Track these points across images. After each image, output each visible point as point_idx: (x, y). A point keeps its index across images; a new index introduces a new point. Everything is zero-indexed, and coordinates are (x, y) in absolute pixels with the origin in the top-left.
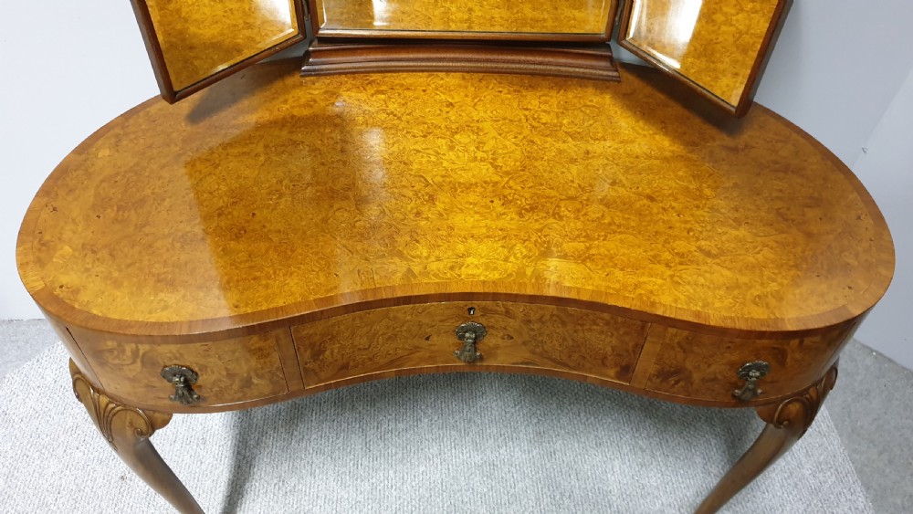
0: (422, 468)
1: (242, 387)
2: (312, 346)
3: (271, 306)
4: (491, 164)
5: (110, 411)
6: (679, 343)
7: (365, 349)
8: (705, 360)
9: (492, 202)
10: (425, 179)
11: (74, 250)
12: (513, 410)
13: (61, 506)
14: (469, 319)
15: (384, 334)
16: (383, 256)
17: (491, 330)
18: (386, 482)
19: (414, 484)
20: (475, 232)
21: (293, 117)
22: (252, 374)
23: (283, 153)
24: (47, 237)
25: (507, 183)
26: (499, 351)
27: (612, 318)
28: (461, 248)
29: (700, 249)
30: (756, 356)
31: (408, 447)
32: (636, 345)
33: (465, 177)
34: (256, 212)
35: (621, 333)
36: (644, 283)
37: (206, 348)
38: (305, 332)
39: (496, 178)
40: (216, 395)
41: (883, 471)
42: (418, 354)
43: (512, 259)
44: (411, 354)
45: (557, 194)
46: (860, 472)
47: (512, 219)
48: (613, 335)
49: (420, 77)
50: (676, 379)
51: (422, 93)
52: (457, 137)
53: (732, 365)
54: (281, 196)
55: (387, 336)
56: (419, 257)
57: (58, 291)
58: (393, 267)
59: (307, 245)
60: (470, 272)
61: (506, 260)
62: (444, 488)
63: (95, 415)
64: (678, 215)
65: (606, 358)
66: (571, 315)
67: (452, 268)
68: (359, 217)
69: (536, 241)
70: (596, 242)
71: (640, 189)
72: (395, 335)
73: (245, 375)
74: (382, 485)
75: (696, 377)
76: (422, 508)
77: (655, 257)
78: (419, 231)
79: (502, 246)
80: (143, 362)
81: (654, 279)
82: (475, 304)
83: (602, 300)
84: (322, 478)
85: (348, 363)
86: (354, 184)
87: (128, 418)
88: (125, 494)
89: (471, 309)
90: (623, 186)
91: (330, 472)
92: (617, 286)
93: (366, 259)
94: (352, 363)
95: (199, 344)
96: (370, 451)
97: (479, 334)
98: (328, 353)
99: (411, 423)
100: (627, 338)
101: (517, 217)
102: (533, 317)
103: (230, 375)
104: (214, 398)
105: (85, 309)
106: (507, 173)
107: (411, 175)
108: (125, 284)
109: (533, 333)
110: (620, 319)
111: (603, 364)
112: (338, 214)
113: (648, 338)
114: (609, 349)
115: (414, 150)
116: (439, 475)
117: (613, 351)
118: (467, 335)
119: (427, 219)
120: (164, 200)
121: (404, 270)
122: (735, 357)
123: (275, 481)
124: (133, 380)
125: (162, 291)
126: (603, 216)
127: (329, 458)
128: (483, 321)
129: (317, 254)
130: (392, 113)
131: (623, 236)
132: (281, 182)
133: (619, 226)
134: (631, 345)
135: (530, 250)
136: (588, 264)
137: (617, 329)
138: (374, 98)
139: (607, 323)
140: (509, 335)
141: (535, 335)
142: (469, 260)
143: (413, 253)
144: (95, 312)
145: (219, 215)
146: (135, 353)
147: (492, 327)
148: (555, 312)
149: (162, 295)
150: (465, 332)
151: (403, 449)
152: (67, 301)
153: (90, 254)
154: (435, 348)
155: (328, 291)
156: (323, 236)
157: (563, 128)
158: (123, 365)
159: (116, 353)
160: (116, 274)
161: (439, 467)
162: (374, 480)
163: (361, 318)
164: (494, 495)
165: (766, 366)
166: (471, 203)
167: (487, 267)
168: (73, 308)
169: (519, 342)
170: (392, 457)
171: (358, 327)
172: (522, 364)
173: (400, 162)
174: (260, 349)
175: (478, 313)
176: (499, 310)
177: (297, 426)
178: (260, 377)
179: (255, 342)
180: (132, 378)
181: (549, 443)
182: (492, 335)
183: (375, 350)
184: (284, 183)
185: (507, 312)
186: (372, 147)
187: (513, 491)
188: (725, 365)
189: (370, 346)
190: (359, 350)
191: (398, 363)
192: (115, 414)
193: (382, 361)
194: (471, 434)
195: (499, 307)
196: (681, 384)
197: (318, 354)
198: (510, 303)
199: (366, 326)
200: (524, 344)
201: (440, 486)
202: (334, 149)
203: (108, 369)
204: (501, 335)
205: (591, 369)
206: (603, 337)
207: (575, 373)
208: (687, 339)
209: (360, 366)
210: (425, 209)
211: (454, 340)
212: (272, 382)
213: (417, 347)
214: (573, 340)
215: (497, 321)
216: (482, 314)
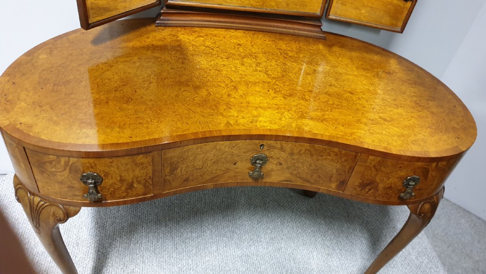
0: (208, 258)
1: (127, 189)
2: (171, 164)
3: (151, 138)
4: (265, 73)
5: (41, 206)
6: (375, 166)
7: (200, 169)
8: (387, 175)
9: (269, 91)
10: (230, 79)
11: (27, 105)
14: (260, 152)
15: (211, 160)
16: (212, 115)
17: (271, 159)
18: (187, 266)
19: (203, 267)
20: (261, 105)
21: (153, 45)
22: (135, 181)
23: (149, 62)
24: (10, 97)
25: (275, 82)
26: (273, 173)
27: (339, 151)
28: (255, 113)
29: (380, 117)
30: (414, 172)
31: (199, 247)
32: (350, 168)
33: (252, 79)
34: (137, 90)
35: (343, 160)
36: (355, 132)
37: (110, 161)
38: (169, 155)
39: (269, 80)
40: (111, 193)
42: (229, 173)
43: (283, 119)
44: (224, 174)
45: (303, 89)
47: (281, 100)
48: (338, 161)
49: (221, 31)
50: (370, 187)
51: (223, 38)
52: (245, 60)
53: (400, 178)
54: (150, 83)
55: (213, 161)
56: (233, 116)
57: (18, 126)
58: (219, 121)
59: (169, 108)
60: (262, 124)
61: (280, 119)
62: (221, 269)
63: (29, 210)
64: (367, 101)
65: (332, 176)
66: (317, 150)
67: (252, 122)
68: (196, 95)
69: (295, 111)
70: (327, 112)
71: (345, 89)
72: (218, 161)
73: (130, 181)
74: (185, 268)
75: (381, 186)
77: (358, 120)
78: (231, 104)
79: (277, 113)
80: (70, 169)
81: (360, 131)
82: (265, 142)
83: (335, 140)
84: (150, 265)
85: (189, 178)
86: (191, 79)
87: (52, 210)
89: (261, 145)
90: (336, 87)
91: (154, 261)
92: (342, 134)
93: (203, 116)
94: (191, 178)
96: (177, 249)
97: (265, 160)
98: (179, 170)
99: (200, 233)
100: (345, 164)
101: (283, 99)
102: (296, 151)
103: (122, 180)
104: (109, 196)
105: (37, 136)
106: (274, 78)
107: (222, 76)
108: (61, 124)
109: (293, 161)
110: (344, 152)
111: (330, 180)
112: (184, 93)
113: (358, 163)
114: (334, 171)
115: (223, 64)
116: (217, 261)
117: (337, 172)
118: (258, 161)
119: (234, 98)
120: (82, 82)
121: (225, 122)
122: (402, 173)
123: (121, 267)
124: (61, 183)
125: (84, 128)
126: (328, 100)
127: (153, 253)
128: (267, 153)
129: (175, 112)
130: (208, 46)
131: (340, 110)
132: (150, 76)
133: (338, 105)
134: (348, 167)
135: (292, 115)
136: (325, 123)
137: (341, 158)
138: (197, 39)
139: (336, 155)
140: (280, 163)
141: (294, 163)
142: (260, 119)
143: (229, 114)
144: (43, 137)
145: (115, 91)
146: (67, 164)
147: (271, 157)
148: (308, 148)
149: (84, 130)
150: (256, 160)
151: (196, 248)
152: (25, 131)
153: (38, 107)
154: (237, 170)
155: (183, 132)
156: (177, 103)
157: (300, 59)
158: (57, 172)
159: (54, 163)
160: (55, 118)
161: (217, 258)
162: (180, 265)
163: (201, 148)
165: (418, 179)
166: (257, 92)
167: (271, 123)
168: (30, 135)
169: (285, 167)
170: (190, 252)
171: (199, 154)
172: (285, 181)
173: (216, 70)
174: (142, 164)
175: (265, 148)
176: (277, 146)
177: (134, 235)
178: (139, 182)
179: (140, 159)
180: (61, 181)
181: (278, 243)
182: (271, 162)
183: (205, 169)
184: (152, 77)
185: (282, 148)
186: (199, 62)
187: (259, 270)
188: (397, 178)
189: (203, 167)
190: (197, 169)
191: (216, 179)
192: (44, 208)
193: (208, 177)
194: (234, 239)
195: (278, 144)
196: (372, 191)
197: (173, 169)
198: (284, 142)
199: (203, 153)
200: (288, 168)
201: (218, 268)
202: (178, 61)
203: (46, 175)
204: (276, 162)
205: (323, 183)
206: (332, 163)
207: (314, 186)
208: (379, 162)
209: (195, 180)
210: (232, 93)
211: (249, 165)
212: (145, 186)
213: (228, 169)
214: (315, 166)
215: (275, 154)
216: (268, 149)
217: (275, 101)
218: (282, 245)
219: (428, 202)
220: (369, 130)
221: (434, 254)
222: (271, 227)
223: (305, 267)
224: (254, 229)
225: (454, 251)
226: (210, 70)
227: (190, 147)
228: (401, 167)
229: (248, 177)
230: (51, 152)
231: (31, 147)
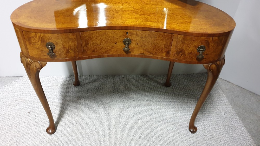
0: (114, 111)
1: (66, 53)
2: (86, 41)
3: (75, 26)
4: (133, 8)
5: (30, 63)
6: (181, 41)
7: (99, 45)
8: (188, 46)
9: (133, 13)
10: (116, 10)
11: (25, 17)
12: (140, 98)
13: (10, 119)
14: (127, 36)
15: (104, 40)
17: (132, 41)
18: (104, 114)
19: (111, 115)
20: (128, 17)
22: (70, 49)
24: (19, 15)
25: (137, 11)
26: (135, 49)
27: (164, 34)
30: (201, 43)
32: (170, 43)
33: (126, 10)
35: (166, 39)
37: (58, 36)
38: (84, 35)
41: (244, 114)
42: (114, 49)
43: (138, 22)
44: (111, 49)
45: (150, 13)
46: (238, 114)
47: (138, 16)
48: (164, 40)
50: (181, 54)
52: (124, 4)
53: (195, 47)
56: (114, 21)
57: (21, 23)
60: (127, 23)
61: (136, 22)
63: (26, 66)
64: (180, 16)
65: (162, 49)
66: (153, 34)
67: (122, 23)
69: (144, 19)
70: (160, 20)
72: (107, 41)
73: (68, 48)
75: (186, 52)
76: (114, 120)
77: (174, 22)
78: (114, 17)
79: (135, 20)
80: (41, 41)
81: (174, 25)
82: (128, 31)
84: (85, 113)
85: (95, 50)
87: (35, 64)
88: (29, 116)
89: (127, 33)
91: (88, 112)
94: (96, 50)
95: (56, 34)
96: (99, 107)
97: (129, 41)
98: (89, 44)
99: (111, 101)
100: (168, 41)
102: (144, 36)
103: (64, 47)
106: (137, 9)
107: (112, 9)
108: (38, 22)
110: (166, 34)
111: (162, 52)
113: (173, 40)
114: (163, 46)
115: (113, 5)
116: (119, 113)
117: (164, 46)
118: (126, 42)
121: (110, 22)
122: (196, 44)
123: (72, 114)
124: (38, 49)
127: (88, 109)
128: (130, 38)
134: (169, 43)
136: (157, 23)
139: (163, 36)
140: (137, 43)
141: (144, 43)
143: (112, 20)
144: (30, 26)
145: (63, 13)
146: (40, 37)
147: (133, 40)
148: (149, 34)
149: (48, 24)
150: (126, 41)
151: (109, 107)
153: (29, 18)
154: (118, 47)
158: (36, 42)
159: (34, 38)
161: (119, 111)
162: (100, 114)
163: (98, 33)
164: (134, 117)
165: (204, 47)
166: (127, 13)
167: (131, 23)
169: (140, 46)
170: (105, 108)
171: (98, 36)
172: (141, 54)
173: (109, 7)
174: (72, 39)
175: (129, 34)
176: (134, 33)
177: (79, 101)
178: (72, 49)
179: (70, 35)
180: (38, 47)
181: (150, 106)
182: (133, 43)
183: (102, 46)
185: (137, 34)
187: (139, 117)
188: (194, 47)
189: (101, 44)
190: (98, 45)
191: (108, 52)
192: (31, 63)
193: (104, 51)
194: (128, 103)
195: (134, 32)
196: (182, 56)
197: (87, 44)
198: (137, 31)
199: (100, 36)
200: (141, 46)
201: (119, 115)
203: (31, 45)
204: (135, 43)
205: (159, 54)
206: (162, 41)
207: (155, 56)
208: (183, 38)
209: (98, 51)
210: (115, 14)
211: (122, 44)
212: (74, 51)
213: (113, 47)
214: (154, 44)
215: (134, 38)
216: (130, 35)
217: (135, 16)
218: (152, 106)
219: (214, 64)
220: (179, 25)
221: (234, 112)
222: (147, 99)
223: (163, 116)
224: (138, 100)
225: (246, 112)
227: (93, 31)
228: (194, 40)
229: (123, 51)
230: (33, 31)
231: (25, 30)
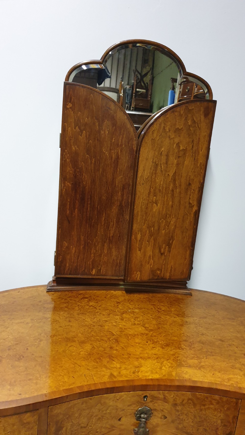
2: (57, 422)
3: (39, 393)
4: (143, 326)
7: (85, 427)
9: (147, 342)
10: (112, 333)
14: (144, 404)
15: (96, 416)
16: (97, 368)
17: (155, 412)
20: (142, 355)
21: (44, 308)
23: (40, 322)
25: (152, 334)
26: (158, 429)
27: (220, 399)
28: (136, 363)
32: (234, 417)
33: (131, 332)
34: (28, 348)
35: (226, 409)
36: (232, 378)
38: (55, 412)
39: (147, 332)
42: (115, 431)
43: (163, 368)
45: (178, 339)
47: (159, 350)
48: (221, 410)
49: (103, 292)
51: (105, 298)
52: (124, 315)
54: (41, 341)
55: (97, 417)
56: (116, 368)
58: (103, 373)
59: (56, 363)
60: (144, 375)
61: (161, 368)
64: (237, 348)
65: (217, 429)
66: (198, 399)
67: (134, 373)
68: (81, 350)
69: (173, 360)
70: (203, 360)
71: (215, 337)
72: (102, 416)
77: (233, 366)
78: (113, 356)
79: (157, 362)
81: (236, 376)
82: (148, 393)
83: (214, 387)
86: (77, 335)
89: (145, 397)
90: (207, 335)
92: (219, 380)
93: (88, 369)
97: (149, 413)
98: (64, 429)
100: (229, 412)
101: (161, 349)
102: (178, 402)
106: (151, 330)
107: (105, 331)
109: (177, 413)
110: (225, 399)
112: (71, 348)
113: (240, 411)
114: (219, 422)
115: (105, 320)
117: (222, 422)
118: (142, 416)
119: (116, 350)
121: (109, 374)
126: (202, 348)
128: (151, 405)
129: (62, 367)
130: (92, 306)
131: (214, 357)
132: (41, 334)
133: (211, 352)
134: (231, 417)
135: (172, 364)
136: (202, 370)
137: (223, 406)
138: (82, 300)
139: (218, 403)
140: (164, 416)
141: (179, 415)
142: (142, 369)
143: (112, 366)
145: (9, 349)
147: (155, 410)
148: (190, 397)
150: (141, 414)
154: (123, 427)
155: (70, 385)
156: (64, 359)
157: (172, 312)
163: (86, 403)
166: (137, 343)
167: (152, 373)
169: (170, 420)
171: (84, 409)
173: (99, 326)
174: (28, 423)
175: (149, 399)
176: (160, 396)
179: (28, 418)
182: (155, 416)
183: (90, 428)
184: (42, 335)
185: (165, 398)
186: (84, 319)
189: (87, 425)
190: (82, 427)
195: (160, 394)
197: (59, 429)
198: (167, 392)
199: (88, 408)
200: (173, 422)
202: (65, 320)
204: (160, 415)
206: (216, 413)
210: (114, 346)
211: (134, 420)
213: (113, 426)
214: (200, 417)
215: (159, 405)
216: (151, 400)
217: (154, 352)
226: (94, 326)
227: (75, 402)
